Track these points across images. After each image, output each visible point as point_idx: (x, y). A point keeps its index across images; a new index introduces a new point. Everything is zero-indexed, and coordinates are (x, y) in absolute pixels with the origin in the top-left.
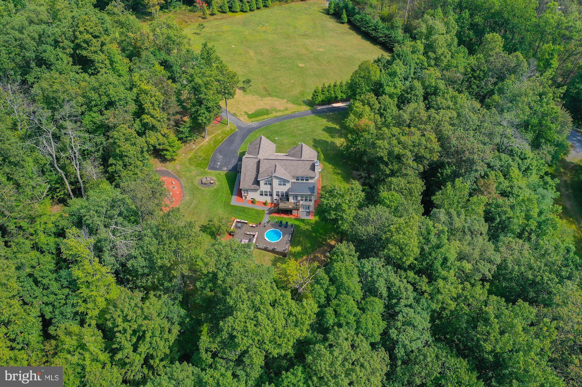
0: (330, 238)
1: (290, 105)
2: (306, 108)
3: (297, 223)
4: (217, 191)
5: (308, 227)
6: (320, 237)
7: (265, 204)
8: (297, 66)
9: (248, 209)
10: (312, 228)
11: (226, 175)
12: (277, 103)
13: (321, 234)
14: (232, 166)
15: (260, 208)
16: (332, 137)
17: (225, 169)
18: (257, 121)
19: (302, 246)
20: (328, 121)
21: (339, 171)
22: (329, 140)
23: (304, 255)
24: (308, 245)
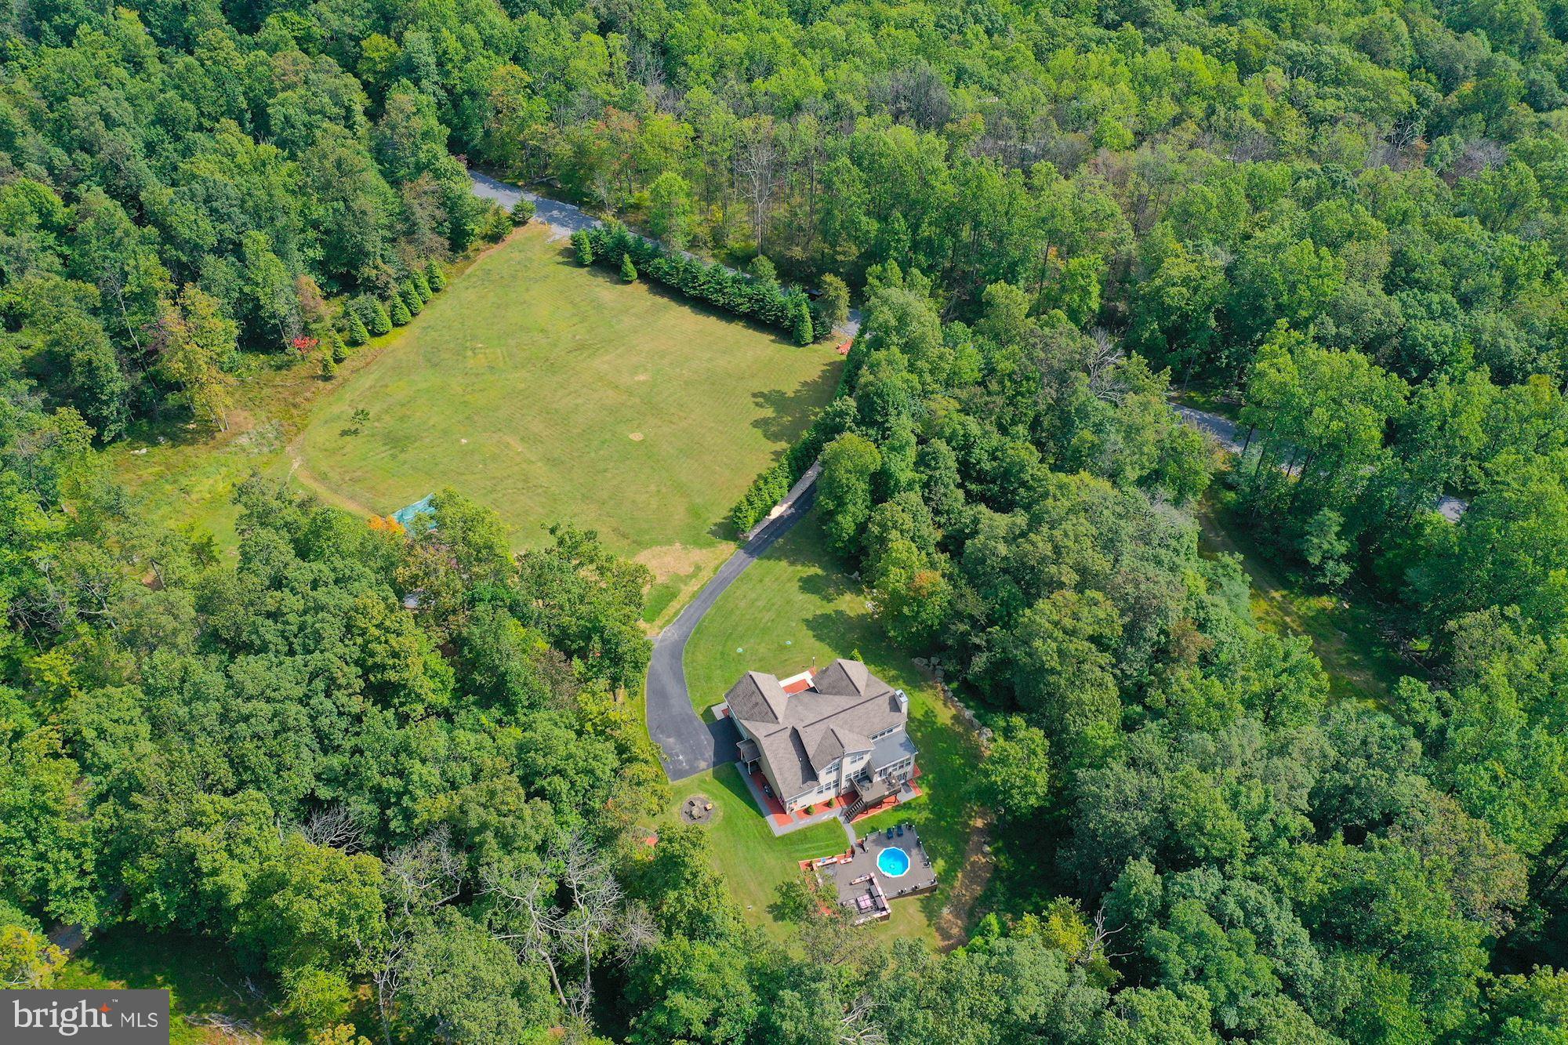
0: (970, 817)
1: (698, 555)
2: (728, 549)
3: (903, 815)
4: (728, 820)
5: (925, 814)
6: (956, 823)
7: (828, 804)
8: (631, 442)
9: (810, 829)
10: (932, 811)
11: (717, 776)
12: (667, 559)
13: (952, 816)
14: (711, 753)
15: (827, 816)
16: (830, 601)
17: (703, 764)
18: (669, 621)
19: (941, 855)
20: (792, 563)
21: (893, 673)
22: (829, 609)
23: (955, 871)
24: (949, 848)
